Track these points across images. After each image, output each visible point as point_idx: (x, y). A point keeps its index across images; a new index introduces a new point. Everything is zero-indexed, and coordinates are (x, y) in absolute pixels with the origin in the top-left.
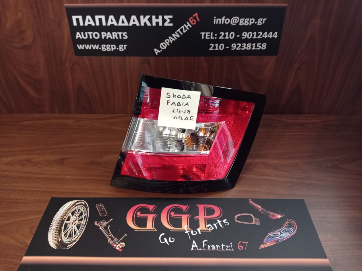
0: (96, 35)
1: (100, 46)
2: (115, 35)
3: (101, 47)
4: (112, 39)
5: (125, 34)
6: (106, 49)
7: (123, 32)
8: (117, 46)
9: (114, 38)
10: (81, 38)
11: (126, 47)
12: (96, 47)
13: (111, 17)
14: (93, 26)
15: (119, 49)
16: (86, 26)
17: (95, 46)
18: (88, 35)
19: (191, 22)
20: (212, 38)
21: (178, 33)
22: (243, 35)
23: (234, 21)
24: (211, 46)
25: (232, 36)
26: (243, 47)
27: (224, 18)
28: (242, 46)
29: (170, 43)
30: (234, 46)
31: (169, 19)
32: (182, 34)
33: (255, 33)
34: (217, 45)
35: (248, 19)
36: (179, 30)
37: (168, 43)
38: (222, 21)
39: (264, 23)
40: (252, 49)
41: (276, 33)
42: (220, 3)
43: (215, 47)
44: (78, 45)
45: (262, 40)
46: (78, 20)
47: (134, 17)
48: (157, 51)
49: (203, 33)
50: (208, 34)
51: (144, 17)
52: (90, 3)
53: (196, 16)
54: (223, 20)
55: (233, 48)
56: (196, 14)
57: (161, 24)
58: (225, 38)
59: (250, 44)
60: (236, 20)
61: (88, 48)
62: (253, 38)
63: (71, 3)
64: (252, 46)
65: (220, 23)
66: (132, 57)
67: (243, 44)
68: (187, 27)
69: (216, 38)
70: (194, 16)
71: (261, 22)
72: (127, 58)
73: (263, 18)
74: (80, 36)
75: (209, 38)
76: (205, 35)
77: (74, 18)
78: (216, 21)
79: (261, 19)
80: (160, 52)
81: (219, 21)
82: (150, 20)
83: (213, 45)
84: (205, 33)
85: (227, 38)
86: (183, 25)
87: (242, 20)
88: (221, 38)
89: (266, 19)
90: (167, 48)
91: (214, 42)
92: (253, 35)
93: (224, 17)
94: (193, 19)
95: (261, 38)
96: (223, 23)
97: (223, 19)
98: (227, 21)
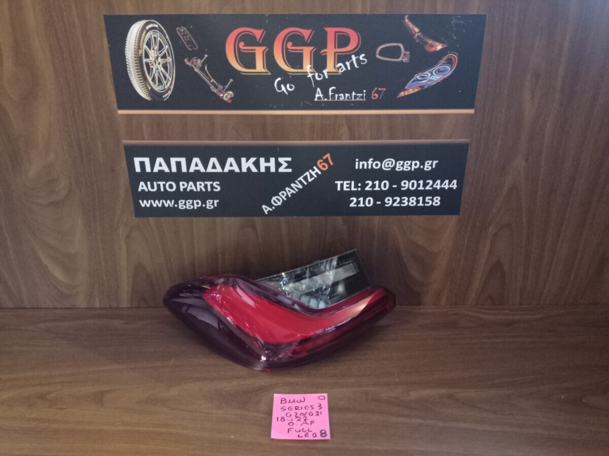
0: (171, 186)
1: (176, 202)
2: (200, 186)
3: (178, 204)
4: (195, 192)
5: (217, 184)
6: (186, 206)
7: (213, 182)
8: (204, 202)
9: (199, 190)
10: (146, 190)
11: (217, 203)
12: (169, 203)
13: (196, 160)
14: (167, 173)
15: (206, 206)
16: (155, 173)
17: (169, 201)
18: (159, 186)
19: (320, 166)
20: (353, 189)
21: (300, 182)
22: (402, 184)
23: (388, 164)
24: (353, 201)
25: (385, 186)
26: (403, 201)
27: (372, 161)
28: (401, 200)
29: (287, 197)
30: (389, 200)
31: (286, 162)
32: (306, 183)
33: (421, 182)
34: (361, 199)
35: (409, 162)
36: (301, 178)
37: (284, 197)
38: (368, 165)
39: (434, 166)
40: (418, 205)
41: (455, 181)
42: (365, 139)
43: (358, 202)
44: (141, 201)
45: (434, 193)
46: (142, 164)
47: (231, 160)
48: (266, 209)
49: (339, 183)
50: (347, 184)
51: (247, 160)
52: (164, 140)
53: (327, 158)
54: (371, 164)
55: (388, 204)
56: (328, 156)
57: (273, 170)
58: (375, 189)
59: (415, 198)
60: (390, 163)
61: (157, 205)
62: (419, 189)
63: (132, 139)
64: (418, 202)
65: (365, 167)
66: (226, 219)
67: (403, 198)
68: (313, 173)
69: (359, 189)
70: (324, 158)
71: (428, 166)
72: (218, 219)
73: (433, 160)
74: (145, 188)
75: (349, 189)
76: (342, 185)
77: (137, 161)
78: (359, 165)
79: (430, 162)
80: (271, 210)
81: (363, 165)
82: (257, 164)
83: (355, 200)
84: (342, 182)
85: (377, 188)
86: (308, 170)
87: (400, 163)
88: (367, 189)
89: (437, 162)
90: (282, 203)
91: (357, 194)
92: (418, 185)
93: (372, 159)
94: (323, 162)
95: (431, 188)
96: (370, 167)
97: (370, 162)
98: (377, 165)
